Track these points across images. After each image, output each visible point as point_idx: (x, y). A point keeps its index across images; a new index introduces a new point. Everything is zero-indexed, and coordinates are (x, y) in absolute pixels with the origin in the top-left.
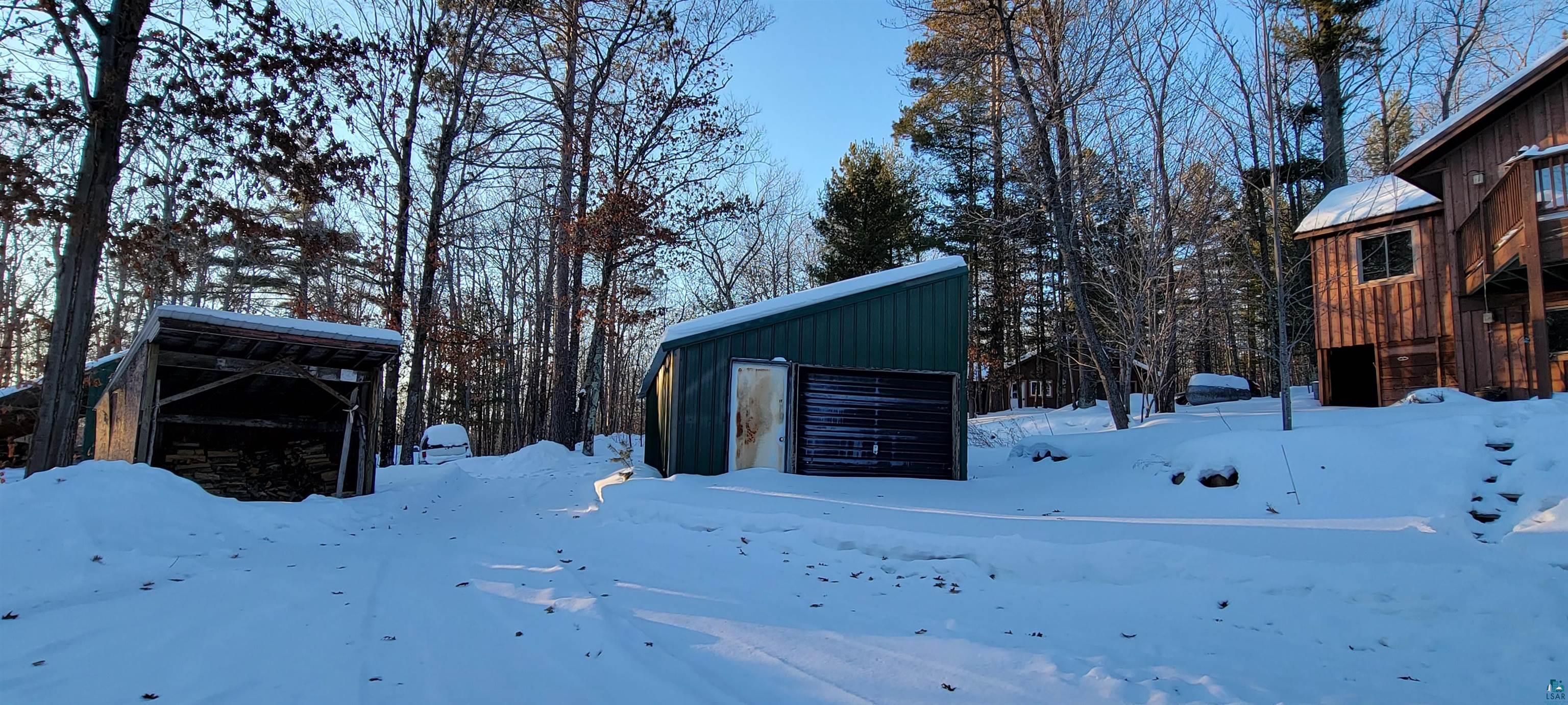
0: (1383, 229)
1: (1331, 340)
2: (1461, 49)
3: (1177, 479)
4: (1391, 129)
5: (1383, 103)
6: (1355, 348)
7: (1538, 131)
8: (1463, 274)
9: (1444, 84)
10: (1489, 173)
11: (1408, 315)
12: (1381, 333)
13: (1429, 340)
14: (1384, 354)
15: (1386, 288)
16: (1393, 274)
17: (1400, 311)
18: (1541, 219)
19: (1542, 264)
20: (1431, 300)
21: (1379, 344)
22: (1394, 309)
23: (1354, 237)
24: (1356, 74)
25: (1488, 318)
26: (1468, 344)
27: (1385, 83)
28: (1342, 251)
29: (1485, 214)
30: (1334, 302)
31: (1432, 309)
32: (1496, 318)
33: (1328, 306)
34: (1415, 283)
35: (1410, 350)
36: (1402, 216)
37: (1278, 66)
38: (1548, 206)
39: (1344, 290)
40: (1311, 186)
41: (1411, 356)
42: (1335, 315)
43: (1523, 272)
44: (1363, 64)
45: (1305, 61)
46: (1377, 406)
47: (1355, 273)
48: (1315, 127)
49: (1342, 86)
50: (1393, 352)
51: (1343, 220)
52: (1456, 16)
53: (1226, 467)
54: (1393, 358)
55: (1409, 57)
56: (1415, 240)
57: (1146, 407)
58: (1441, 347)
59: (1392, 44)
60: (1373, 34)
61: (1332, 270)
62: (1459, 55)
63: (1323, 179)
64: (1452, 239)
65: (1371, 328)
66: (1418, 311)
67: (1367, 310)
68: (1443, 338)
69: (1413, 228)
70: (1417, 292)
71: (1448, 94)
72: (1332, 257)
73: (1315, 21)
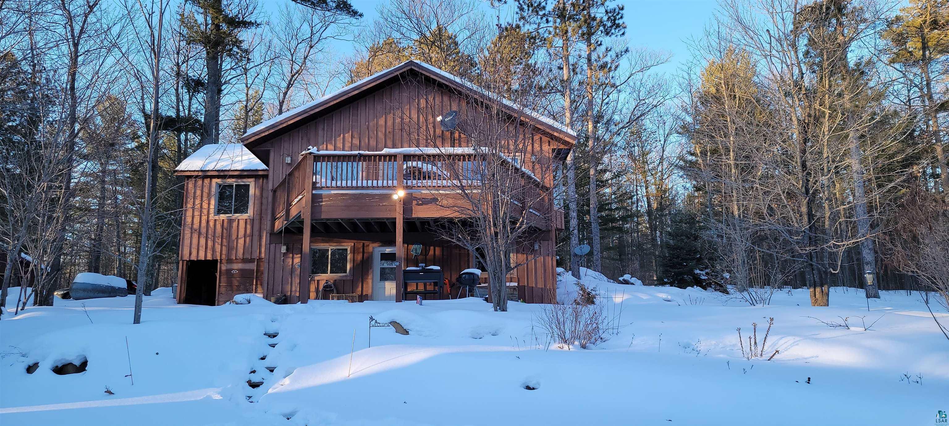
0: (234, 180)
1: (190, 254)
2: (293, 76)
3: (31, 369)
4: (250, 114)
5: (247, 95)
6: (206, 262)
7: (320, 140)
8: (274, 219)
9: (282, 95)
10: (294, 158)
11: (241, 241)
12: (224, 252)
13: (251, 261)
14: (224, 268)
15: (230, 221)
16: (236, 212)
17: (237, 238)
18: (314, 192)
19: (312, 220)
20: (256, 233)
21: (221, 259)
22: (234, 237)
23: (215, 181)
24: (231, 68)
25: (284, 249)
26: (272, 264)
27: (250, 82)
28: (206, 190)
29: (289, 183)
30: (196, 226)
31: (256, 238)
32: (288, 249)
33: (191, 228)
34: (248, 221)
35: (240, 266)
36: (245, 173)
37: (181, 43)
38: (318, 185)
39: (204, 218)
40: (194, 138)
41: (241, 270)
42: (195, 236)
43: (302, 222)
44: (236, 64)
45: (200, 47)
46: (215, 305)
47: (212, 207)
48: (201, 96)
49: (223, 73)
50: (229, 266)
51: (210, 167)
52: (292, 55)
53: (78, 356)
54: (228, 271)
55: (265, 70)
56: (252, 191)
57: (23, 299)
58: (258, 266)
59: (256, 56)
60: (245, 46)
61: (198, 202)
62: (291, 80)
63: (202, 135)
64: (271, 194)
65: (218, 247)
66: (248, 239)
67: (217, 235)
68: (260, 259)
69: (251, 182)
70: (249, 227)
71: (283, 102)
72: (198, 192)
73: (210, 22)
